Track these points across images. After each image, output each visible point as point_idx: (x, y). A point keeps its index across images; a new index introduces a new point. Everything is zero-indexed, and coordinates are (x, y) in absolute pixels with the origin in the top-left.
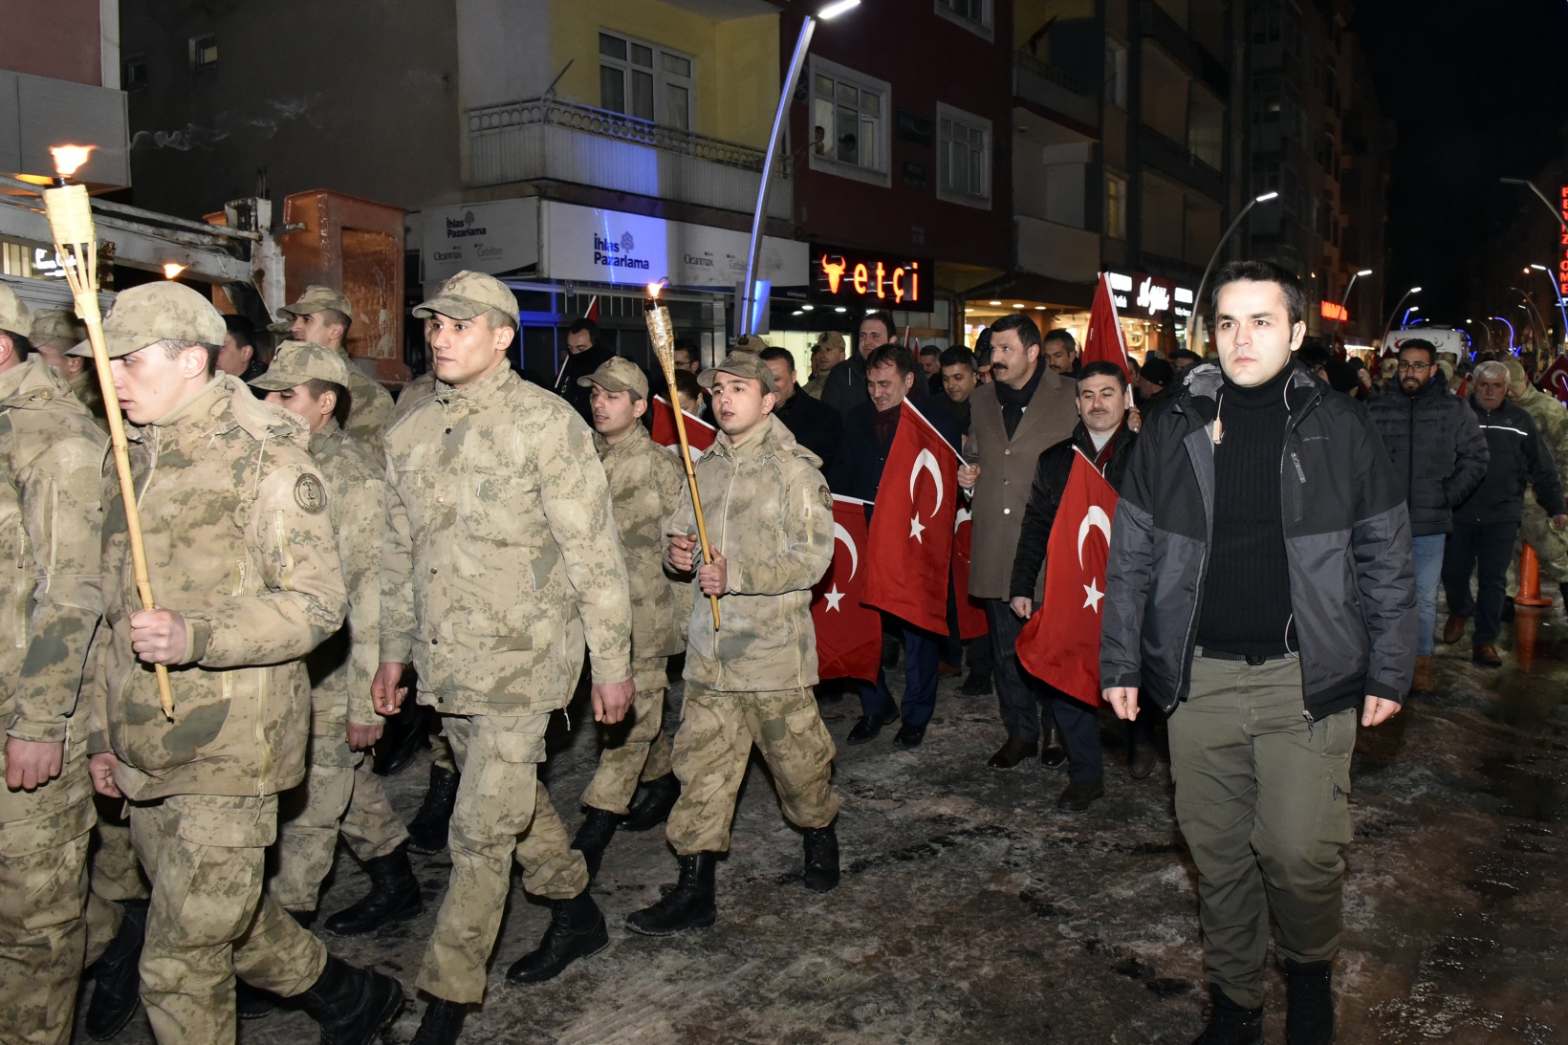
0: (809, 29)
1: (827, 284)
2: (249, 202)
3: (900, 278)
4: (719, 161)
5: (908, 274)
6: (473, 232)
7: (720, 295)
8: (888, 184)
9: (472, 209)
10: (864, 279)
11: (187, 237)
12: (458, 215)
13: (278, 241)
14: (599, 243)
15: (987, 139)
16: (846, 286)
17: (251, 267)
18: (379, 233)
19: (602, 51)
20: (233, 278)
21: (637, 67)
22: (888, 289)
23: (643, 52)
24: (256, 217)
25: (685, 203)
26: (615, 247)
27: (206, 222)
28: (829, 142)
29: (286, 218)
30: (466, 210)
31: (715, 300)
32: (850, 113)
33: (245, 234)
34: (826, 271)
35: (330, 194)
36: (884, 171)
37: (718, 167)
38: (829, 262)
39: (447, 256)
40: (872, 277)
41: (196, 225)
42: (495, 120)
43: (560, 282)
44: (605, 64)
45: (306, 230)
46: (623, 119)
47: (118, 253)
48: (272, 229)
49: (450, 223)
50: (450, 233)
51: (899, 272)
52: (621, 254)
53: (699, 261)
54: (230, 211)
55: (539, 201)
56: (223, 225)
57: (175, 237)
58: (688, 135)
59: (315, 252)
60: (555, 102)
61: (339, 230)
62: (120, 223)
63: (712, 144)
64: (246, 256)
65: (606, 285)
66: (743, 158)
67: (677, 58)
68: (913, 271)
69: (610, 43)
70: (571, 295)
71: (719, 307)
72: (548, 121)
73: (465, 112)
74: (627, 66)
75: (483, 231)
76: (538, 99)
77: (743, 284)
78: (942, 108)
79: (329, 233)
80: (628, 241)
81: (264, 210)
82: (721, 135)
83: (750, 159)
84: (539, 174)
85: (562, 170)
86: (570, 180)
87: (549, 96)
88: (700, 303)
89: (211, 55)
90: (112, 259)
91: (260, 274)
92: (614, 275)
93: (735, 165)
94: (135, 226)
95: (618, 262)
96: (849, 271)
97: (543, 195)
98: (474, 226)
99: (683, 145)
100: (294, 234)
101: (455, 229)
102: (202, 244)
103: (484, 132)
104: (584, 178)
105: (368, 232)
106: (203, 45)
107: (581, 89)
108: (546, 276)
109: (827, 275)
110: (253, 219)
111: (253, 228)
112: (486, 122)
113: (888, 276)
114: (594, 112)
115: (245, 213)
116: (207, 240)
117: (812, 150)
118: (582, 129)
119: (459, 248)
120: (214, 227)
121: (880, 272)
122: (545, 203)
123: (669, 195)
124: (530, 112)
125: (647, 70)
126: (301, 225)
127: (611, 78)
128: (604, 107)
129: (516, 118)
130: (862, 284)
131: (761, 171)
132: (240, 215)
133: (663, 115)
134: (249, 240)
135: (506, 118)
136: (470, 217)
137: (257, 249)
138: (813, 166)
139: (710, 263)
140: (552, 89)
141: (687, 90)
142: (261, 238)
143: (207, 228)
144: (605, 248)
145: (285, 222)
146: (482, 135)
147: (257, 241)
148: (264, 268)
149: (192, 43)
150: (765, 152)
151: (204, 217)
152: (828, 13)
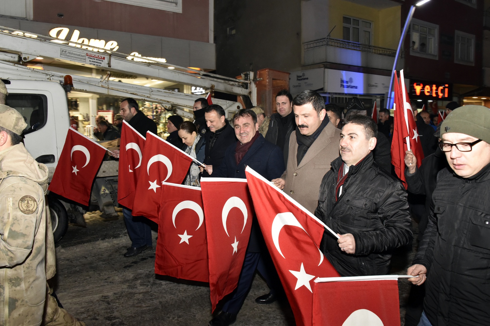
0: (413, 10)
1: (415, 92)
2: (248, 73)
3: (442, 90)
4: (380, 54)
5: (444, 88)
6: (304, 79)
7: (379, 96)
8: (437, 59)
9: (304, 72)
10: (429, 90)
11: (232, 83)
12: (300, 74)
13: (255, 83)
14: (342, 81)
15: (473, 42)
16: (422, 93)
17: (248, 91)
18: (282, 80)
19: (343, 22)
20: (243, 94)
21: (354, 26)
22: (437, 93)
23: (357, 22)
24: (250, 77)
25: (369, 68)
26: (347, 82)
27: (236, 79)
28: (417, 46)
29: (258, 77)
30: (302, 73)
31: (377, 98)
32: (424, 36)
33: (247, 82)
34: (415, 88)
35: (269, 69)
36: (436, 54)
37: (380, 56)
38: (417, 85)
39: (296, 86)
40: (431, 90)
41: (234, 80)
42: (312, 46)
43: (329, 93)
44: (344, 26)
45: (263, 80)
46: (350, 43)
47: (215, 88)
48: (253, 80)
49: (298, 77)
50: (297, 79)
51: (441, 88)
52: (348, 84)
53: (373, 86)
54: (243, 75)
55: (324, 69)
56: (241, 79)
57: (229, 83)
58: (370, 46)
59: (265, 86)
60: (330, 39)
61: (272, 79)
62: (215, 79)
63: (379, 49)
64: (247, 88)
65: (343, 94)
66: (388, 52)
67: (367, 22)
68: (446, 87)
69: (346, 20)
70: (332, 97)
71: (378, 100)
72: (327, 45)
73: (303, 44)
74: (351, 26)
75: (307, 79)
76: (325, 38)
77: (388, 93)
78: (458, 33)
79: (269, 81)
80: (351, 80)
81: (252, 75)
82: (380, 46)
83: (390, 53)
84: (324, 61)
85: (331, 59)
86: (334, 62)
87: (328, 37)
88: (372, 99)
89: (234, 32)
90: (214, 89)
91: (250, 93)
92: (346, 91)
93: (385, 55)
94: (219, 80)
95: (348, 87)
96: (423, 88)
97: (326, 67)
98: (305, 77)
99: (369, 50)
100: (259, 81)
101: (299, 78)
102: (236, 85)
103: (308, 49)
104: (338, 61)
105: (279, 80)
106: (231, 29)
107: (338, 34)
108: (326, 91)
109: (415, 89)
110: (249, 77)
111: (249, 80)
112: (309, 46)
113: (437, 90)
114: (341, 41)
115: (247, 76)
116: (237, 83)
117: (411, 49)
118: (338, 46)
119: (300, 84)
120: (239, 80)
121: (434, 88)
122: (326, 70)
123: (364, 66)
124: (322, 42)
125: (357, 27)
126: (261, 79)
127: (346, 30)
128: (344, 39)
129: (318, 44)
130: (428, 92)
131: (394, 56)
132: (245, 77)
133: (362, 41)
134: (247, 83)
135: (315, 45)
136: (304, 75)
137: (250, 86)
138: (412, 54)
139: (376, 86)
140: (329, 35)
141: (370, 32)
142: (251, 83)
143: (237, 80)
144: (343, 83)
145: (257, 78)
146: (308, 50)
147: (250, 83)
148: (251, 91)
149: (228, 29)
150: (396, 51)
151: (236, 77)
152: (419, 4)
